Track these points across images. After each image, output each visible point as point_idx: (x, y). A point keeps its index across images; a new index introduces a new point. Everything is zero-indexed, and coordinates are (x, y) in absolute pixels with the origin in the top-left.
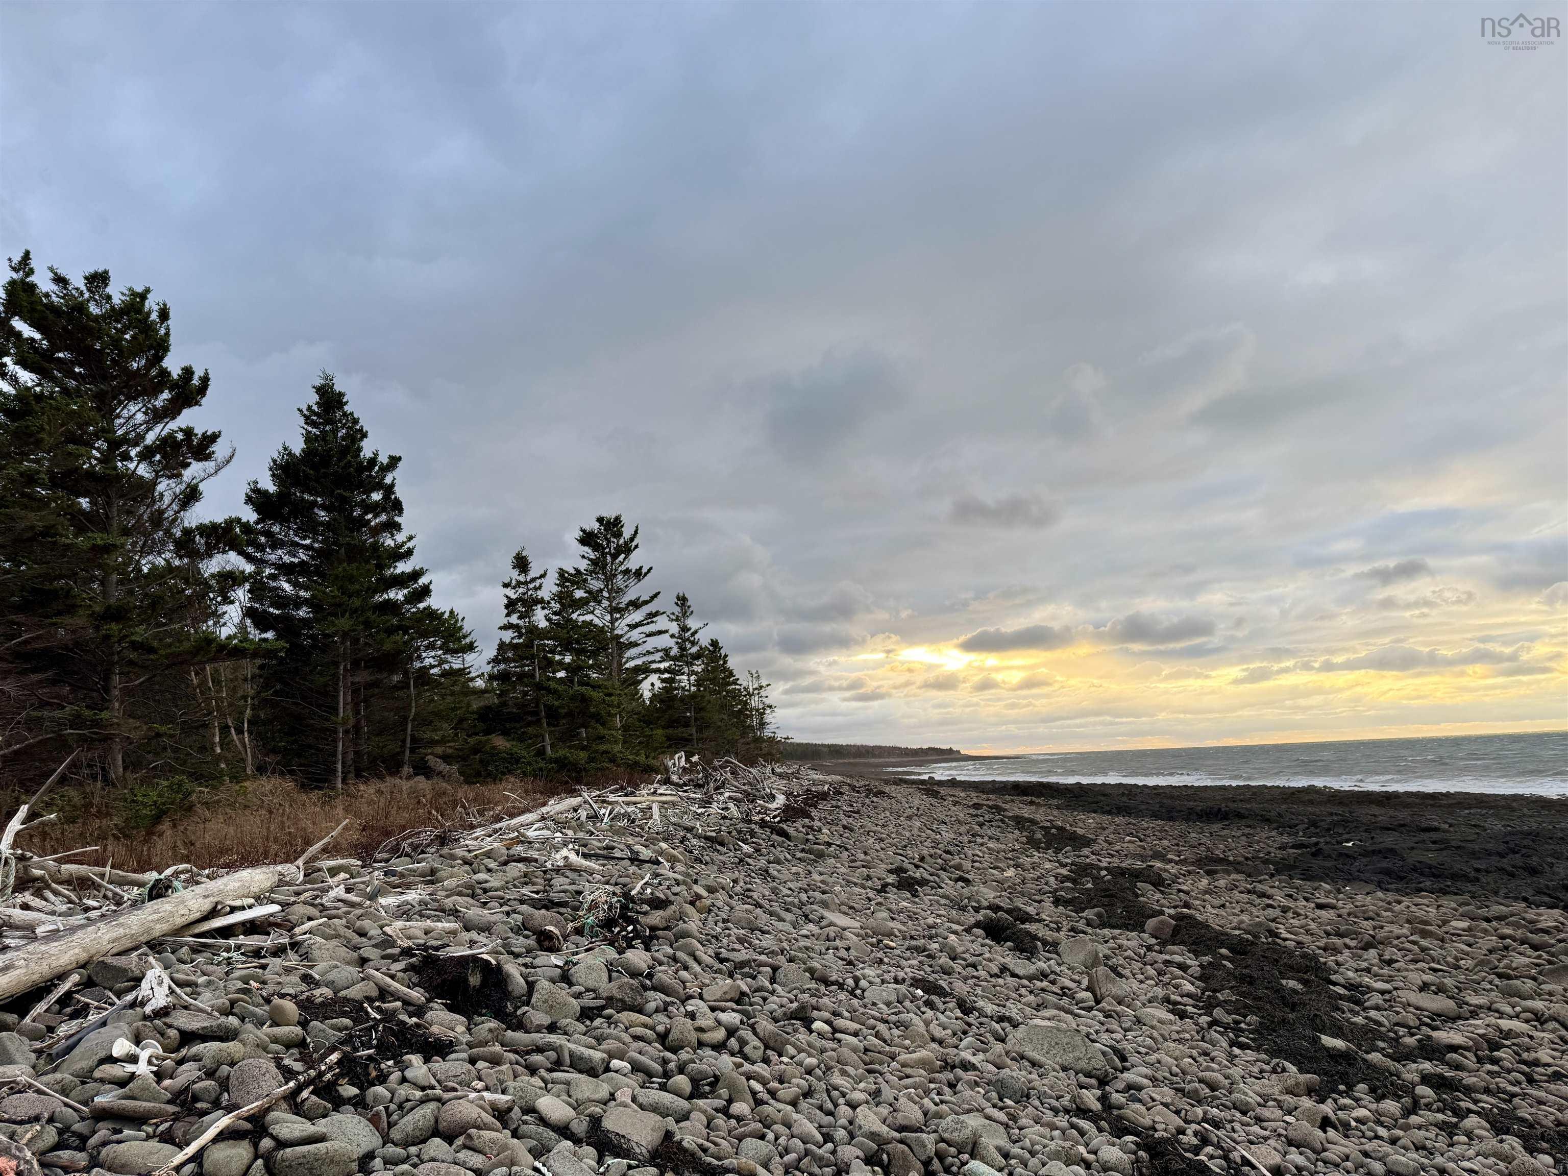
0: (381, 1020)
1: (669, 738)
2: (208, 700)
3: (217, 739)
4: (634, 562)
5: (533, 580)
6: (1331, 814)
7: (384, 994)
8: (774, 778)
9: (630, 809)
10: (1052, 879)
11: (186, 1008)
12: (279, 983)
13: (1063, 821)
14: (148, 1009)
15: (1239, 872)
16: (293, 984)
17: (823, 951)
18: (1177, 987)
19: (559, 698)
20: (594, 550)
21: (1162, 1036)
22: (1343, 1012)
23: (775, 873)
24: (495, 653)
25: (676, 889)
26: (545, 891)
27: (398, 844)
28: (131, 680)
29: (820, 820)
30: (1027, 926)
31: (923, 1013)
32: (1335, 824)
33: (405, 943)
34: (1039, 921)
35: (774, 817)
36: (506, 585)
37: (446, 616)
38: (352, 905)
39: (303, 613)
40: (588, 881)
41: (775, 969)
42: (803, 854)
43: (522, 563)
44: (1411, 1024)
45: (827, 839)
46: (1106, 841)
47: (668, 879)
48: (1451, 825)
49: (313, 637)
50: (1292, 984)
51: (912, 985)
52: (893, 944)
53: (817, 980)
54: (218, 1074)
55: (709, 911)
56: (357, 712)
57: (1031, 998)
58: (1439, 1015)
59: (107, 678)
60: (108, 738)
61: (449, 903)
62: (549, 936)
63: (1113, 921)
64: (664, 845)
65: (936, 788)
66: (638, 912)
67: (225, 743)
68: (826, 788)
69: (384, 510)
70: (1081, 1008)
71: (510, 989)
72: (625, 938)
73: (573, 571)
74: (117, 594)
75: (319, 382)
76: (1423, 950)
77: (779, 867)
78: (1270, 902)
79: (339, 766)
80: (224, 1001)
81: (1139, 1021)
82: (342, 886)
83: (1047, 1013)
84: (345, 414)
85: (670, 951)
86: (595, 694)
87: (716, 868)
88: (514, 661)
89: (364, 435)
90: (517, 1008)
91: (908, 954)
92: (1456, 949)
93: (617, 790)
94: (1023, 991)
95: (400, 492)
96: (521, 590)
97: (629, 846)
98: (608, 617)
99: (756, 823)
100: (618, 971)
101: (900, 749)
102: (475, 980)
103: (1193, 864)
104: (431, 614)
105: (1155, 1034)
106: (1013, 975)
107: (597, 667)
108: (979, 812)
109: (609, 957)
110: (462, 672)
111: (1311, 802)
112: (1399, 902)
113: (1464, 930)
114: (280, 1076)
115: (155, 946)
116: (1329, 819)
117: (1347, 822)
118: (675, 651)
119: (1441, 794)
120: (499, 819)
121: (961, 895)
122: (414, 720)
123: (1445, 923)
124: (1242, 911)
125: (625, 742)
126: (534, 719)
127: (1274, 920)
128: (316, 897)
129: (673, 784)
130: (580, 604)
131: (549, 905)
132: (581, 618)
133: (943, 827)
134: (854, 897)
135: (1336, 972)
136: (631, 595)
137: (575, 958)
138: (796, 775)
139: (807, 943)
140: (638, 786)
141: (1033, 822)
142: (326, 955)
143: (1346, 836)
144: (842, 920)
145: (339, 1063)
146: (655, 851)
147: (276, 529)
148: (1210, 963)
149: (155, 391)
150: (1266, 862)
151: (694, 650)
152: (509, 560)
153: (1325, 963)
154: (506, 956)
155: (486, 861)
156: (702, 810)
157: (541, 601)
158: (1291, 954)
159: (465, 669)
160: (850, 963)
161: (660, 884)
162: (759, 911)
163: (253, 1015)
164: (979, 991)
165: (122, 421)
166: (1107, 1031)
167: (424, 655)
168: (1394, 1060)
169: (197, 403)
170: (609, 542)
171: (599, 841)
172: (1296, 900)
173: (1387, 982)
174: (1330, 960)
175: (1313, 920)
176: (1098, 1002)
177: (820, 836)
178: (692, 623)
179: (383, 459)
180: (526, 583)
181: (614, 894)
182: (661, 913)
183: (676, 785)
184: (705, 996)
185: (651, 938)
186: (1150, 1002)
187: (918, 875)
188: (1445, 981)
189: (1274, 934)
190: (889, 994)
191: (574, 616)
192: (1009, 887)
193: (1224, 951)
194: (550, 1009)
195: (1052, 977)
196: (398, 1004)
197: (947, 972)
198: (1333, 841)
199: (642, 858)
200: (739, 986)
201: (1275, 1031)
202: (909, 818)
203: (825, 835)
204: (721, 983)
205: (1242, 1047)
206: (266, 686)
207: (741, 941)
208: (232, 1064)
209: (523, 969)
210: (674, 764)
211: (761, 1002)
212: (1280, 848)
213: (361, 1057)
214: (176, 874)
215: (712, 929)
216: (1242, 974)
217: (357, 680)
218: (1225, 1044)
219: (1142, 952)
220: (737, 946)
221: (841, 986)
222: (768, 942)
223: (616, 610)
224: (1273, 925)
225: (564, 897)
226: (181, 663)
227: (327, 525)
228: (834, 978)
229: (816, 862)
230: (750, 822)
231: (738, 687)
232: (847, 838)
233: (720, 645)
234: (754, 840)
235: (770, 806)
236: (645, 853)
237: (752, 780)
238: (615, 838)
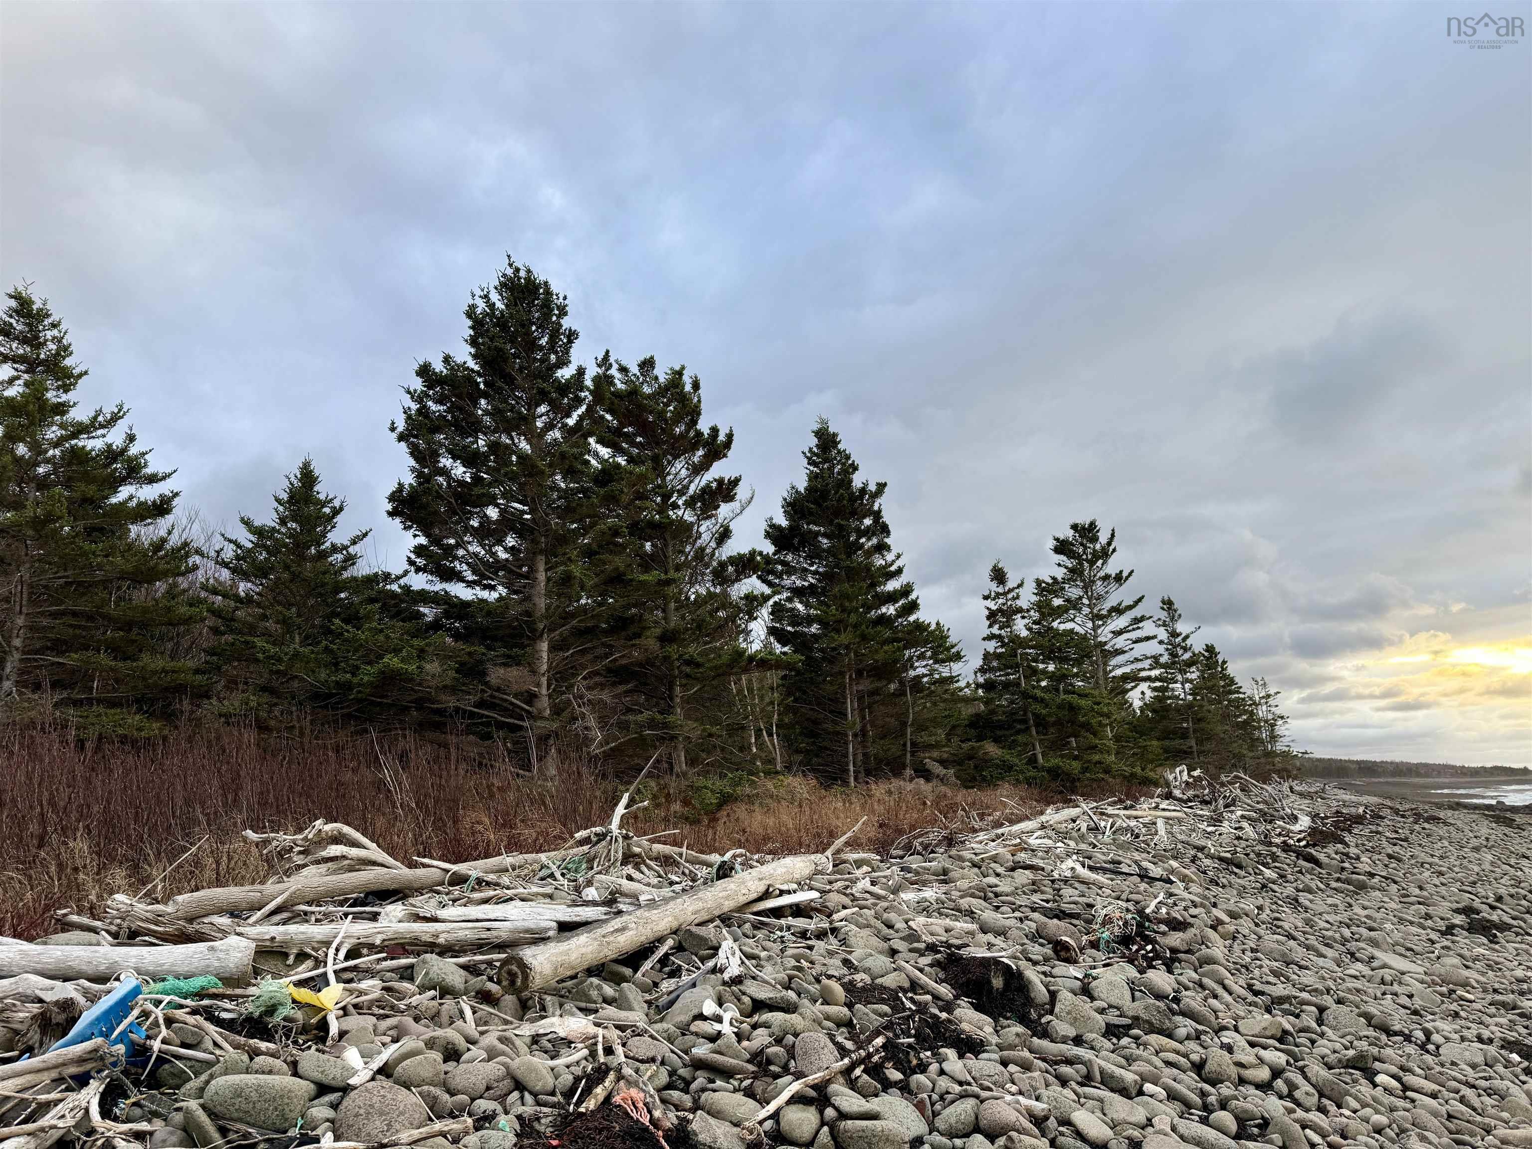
0: (917, 1011)
1: (1166, 750)
2: (745, 707)
3: (753, 740)
4: (1112, 567)
5: (1010, 590)
7: (914, 986)
8: (1293, 797)
9: (1133, 823)
11: (754, 978)
12: (825, 965)
14: (726, 976)
16: (835, 967)
17: (1379, 995)
19: (1047, 706)
20: (1069, 557)
23: (1307, 903)
24: (981, 662)
25: (1193, 911)
26: (1055, 901)
27: (910, 842)
28: (688, 690)
29: (1357, 846)
31: (1521, 1081)
33: (930, 939)
35: (1299, 840)
36: (986, 598)
37: (933, 627)
38: (878, 897)
39: (814, 629)
40: (1099, 895)
41: (1322, 1010)
42: (1339, 884)
43: (999, 576)
45: (1368, 869)
47: (1183, 900)
49: (822, 650)
51: (1503, 1047)
52: (1470, 997)
53: (1375, 1027)
54: (784, 1042)
55: (1234, 938)
56: (863, 718)
59: (671, 688)
60: (673, 738)
61: (965, 903)
62: (1066, 947)
64: (1174, 864)
65: (1508, 815)
66: (1156, 932)
67: (761, 746)
68: (1361, 810)
69: (874, 534)
71: (1032, 995)
72: (1145, 957)
73: (1049, 580)
74: (674, 620)
75: (816, 427)
77: (1310, 897)
79: (852, 768)
80: (783, 976)
82: (868, 879)
84: (839, 452)
85: (1196, 977)
86: (1083, 702)
87: (1235, 892)
88: (1000, 670)
89: (855, 468)
90: (1041, 1016)
91: (1493, 1009)
93: (1115, 803)
95: (886, 518)
96: (1001, 601)
97: (1136, 862)
98: (1090, 625)
99: (1277, 846)
100: (1141, 991)
102: (998, 982)
104: (919, 627)
107: (1082, 675)
109: (1129, 975)
110: (951, 679)
114: (836, 1052)
115: (725, 919)
118: (1165, 658)
120: (998, 824)
122: (912, 724)
125: (1118, 753)
126: (1023, 727)
128: (847, 887)
129: (1175, 799)
130: (1059, 612)
131: (1061, 915)
132: (1062, 627)
134: (1411, 937)
136: (1112, 601)
137: (1094, 972)
138: (1321, 794)
139: (1358, 984)
140: (1138, 799)
142: (861, 943)
144: (1399, 963)
145: (884, 1046)
146: (1165, 869)
147: (789, 558)
149: (694, 448)
151: (1187, 656)
152: (986, 572)
154: (1025, 962)
155: (993, 865)
156: (1212, 828)
157: (1020, 610)
159: (952, 677)
160: (1415, 1013)
161: (1175, 904)
162: (1292, 943)
163: (807, 991)
165: (671, 477)
167: (916, 664)
169: (725, 456)
170: (1085, 547)
171: (1104, 854)
177: (1360, 865)
178: (1182, 627)
179: (872, 488)
180: (1005, 594)
181: (1128, 910)
182: (1180, 934)
183: (1179, 800)
184: (1241, 1029)
185: (1173, 960)
187: (1495, 918)
190: (1473, 1054)
191: (1055, 624)
194: (1074, 1022)
196: (928, 997)
199: (1151, 875)
200: (1280, 1024)
202: (1477, 849)
203: (1365, 863)
204: (1259, 1017)
206: (789, 694)
207: (1276, 974)
208: (796, 1035)
209: (1043, 977)
210: (1175, 778)
211: (1309, 1044)
213: (903, 1044)
214: (734, 856)
215: (1240, 957)
217: (861, 688)
220: (1272, 979)
221: (1408, 1038)
222: (1308, 978)
223: (1098, 617)
225: (1075, 909)
226: (723, 675)
227: (828, 551)
228: (1397, 1027)
229: (1357, 894)
230: (1270, 844)
231: (1241, 696)
232: (1395, 869)
233: (1217, 650)
234: (1277, 864)
235: (1292, 828)
236: (1156, 871)
237: (1267, 799)
238: (1120, 852)
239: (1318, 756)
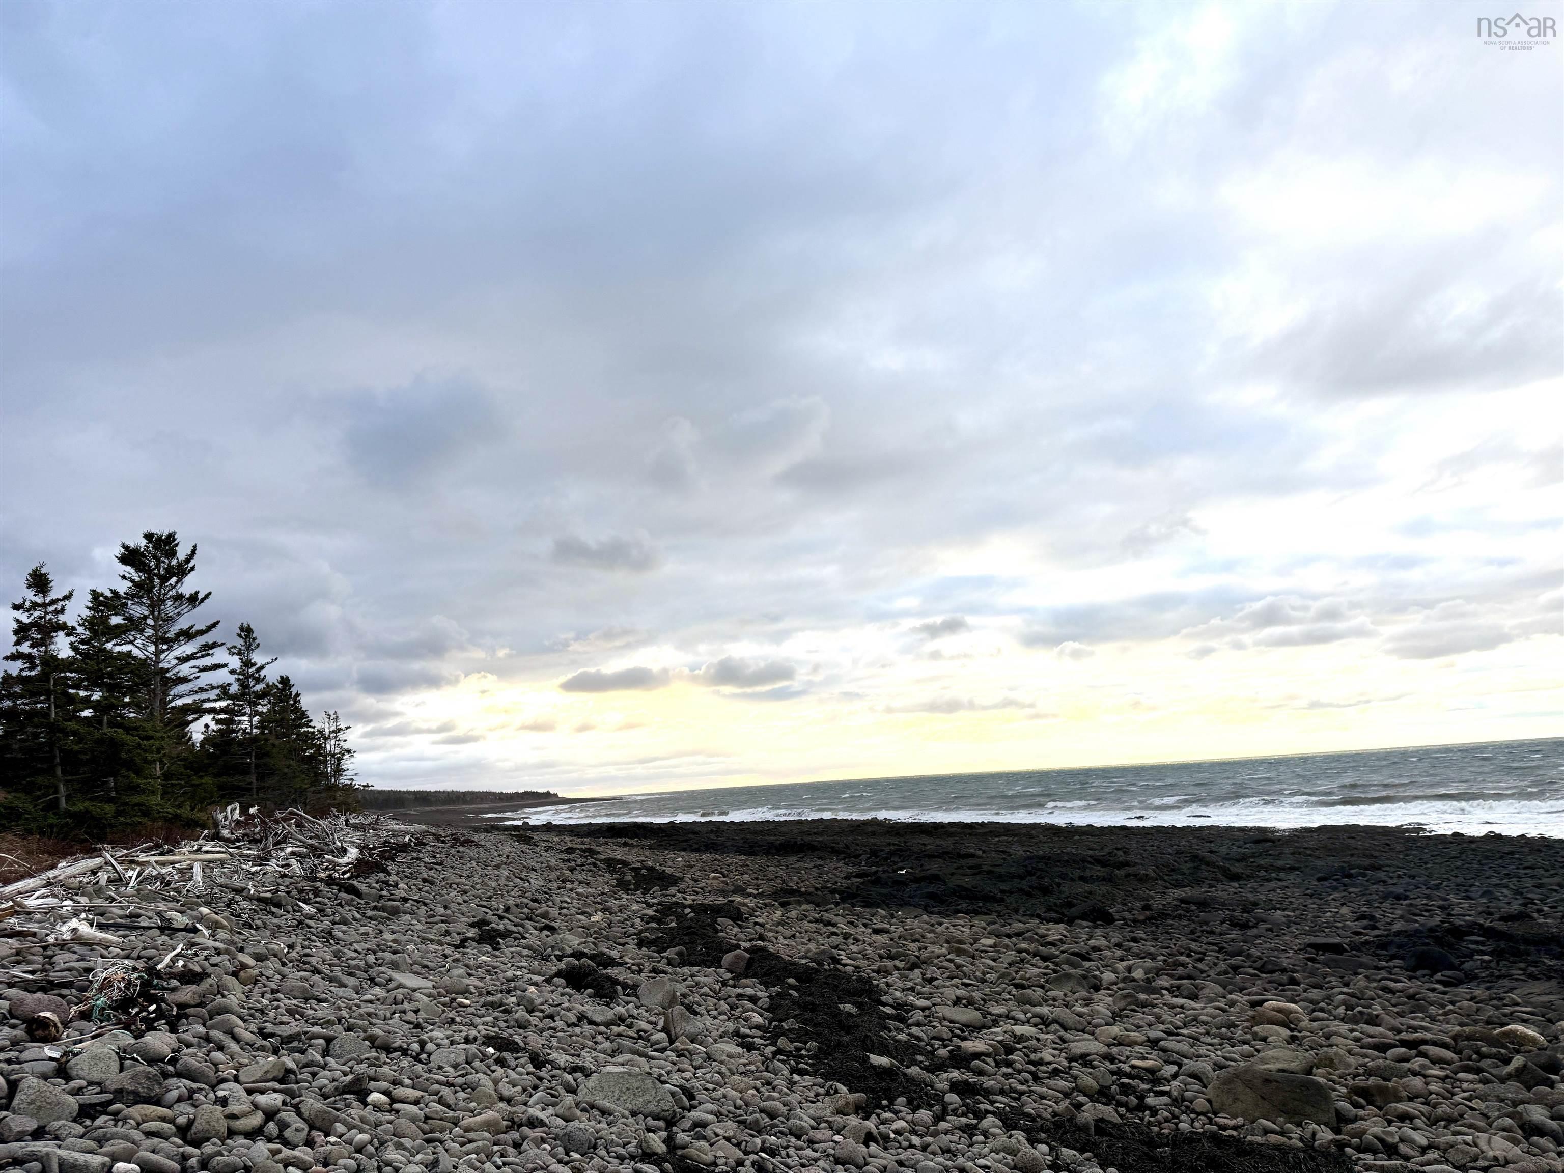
1: (221, 787)
4: (188, 586)
5: (54, 602)
6: (889, 844)
8: (347, 830)
9: (165, 870)
10: (638, 921)
13: (654, 861)
15: (810, 903)
17: (388, 1015)
18: (746, 1020)
19: (82, 741)
20: (138, 570)
21: (730, 1070)
22: (890, 1031)
23: (340, 935)
25: (215, 959)
26: (43, 971)
29: (397, 873)
30: (609, 971)
31: (493, 1071)
32: (892, 853)
34: (621, 965)
35: (344, 873)
36: (16, 608)
40: (102, 957)
41: (329, 1040)
42: (375, 912)
43: (39, 582)
44: (945, 1036)
45: (403, 894)
46: (692, 879)
47: (207, 948)
48: (984, 852)
50: (848, 1007)
51: (483, 1043)
52: (467, 1002)
53: (377, 1048)
55: (256, 982)
57: (607, 1044)
58: (967, 1026)
62: (44, 1024)
63: (692, 958)
64: (205, 910)
65: (529, 834)
66: (164, 989)
68: (407, 839)
70: (655, 1050)
72: (144, 1020)
73: (108, 594)
76: (958, 967)
77: (345, 928)
78: (834, 930)
81: (709, 1057)
83: (620, 1058)
85: (201, 1029)
86: (128, 737)
87: (268, 933)
88: (23, 697)
91: (483, 1011)
92: (984, 964)
93: (150, 849)
94: (599, 1038)
96: (37, 613)
97: (159, 914)
98: (152, 648)
99: (322, 880)
100: (133, 1059)
101: (494, 794)
103: (769, 896)
105: (724, 1069)
106: (591, 1022)
107: (136, 705)
108: (571, 857)
109: (122, 1044)
111: (874, 834)
112: (940, 924)
113: (991, 947)
116: (887, 850)
117: (901, 850)
118: (234, 689)
119: (977, 823)
121: (545, 944)
123: (976, 941)
124: (809, 940)
125: (165, 793)
126: (46, 766)
127: (836, 947)
129: (222, 839)
130: (116, 632)
131: (47, 986)
132: (118, 649)
133: (533, 874)
134: (429, 955)
135: (886, 993)
136: (183, 623)
137: (77, 1048)
138: (374, 826)
139: (371, 1009)
140: (178, 843)
141: (624, 863)
143: (900, 865)
144: (410, 980)
146: (192, 917)
148: (778, 994)
150: (833, 891)
151: (259, 687)
153: (878, 985)
156: (257, 868)
157: (64, 627)
158: (848, 977)
160: (417, 1026)
161: (196, 955)
162: (317, 977)
164: (554, 1042)
166: (679, 1070)
168: (928, 1072)
170: (159, 561)
171: (122, 908)
172: (856, 927)
173: (928, 999)
174: (880, 982)
175: (869, 945)
176: (672, 1042)
177: (396, 892)
178: (258, 658)
180: (44, 605)
181: (135, 969)
182: (194, 987)
183: (227, 840)
184: (241, 1078)
185: (179, 1017)
186: (721, 1037)
187: (501, 927)
188: (974, 994)
189: (835, 960)
190: (458, 1055)
191: (109, 646)
192: (595, 932)
193: (791, 981)
194: (37, 1112)
195: (629, 1021)
197: (522, 1025)
198: (890, 870)
199: (175, 925)
200: (284, 1063)
201: (831, 1055)
202: (497, 867)
203: (403, 888)
204: (261, 1061)
205: (802, 1073)
207: (291, 1012)
210: (226, 818)
211: (309, 1078)
212: (845, 878)
215: (257, 1001)
216: (805, 1003)
218: (786, 1072)
219: (718, 987)
220: (285, 1019)
221: (405, 1052)
222: (324, 1011)
223: (163, 641)
224: (835, 951)
225: (68, 977)
228: (396, 1045)
229: (389, 919)
230: (315, 879)
231: (311, 730)
232: (427, 892)
233: (292, 682)
234: (318, 899)
235: (340, 861)
236: (180, 920)
237: (319, 833)
238: (143, 905)
239: (380, 788)
